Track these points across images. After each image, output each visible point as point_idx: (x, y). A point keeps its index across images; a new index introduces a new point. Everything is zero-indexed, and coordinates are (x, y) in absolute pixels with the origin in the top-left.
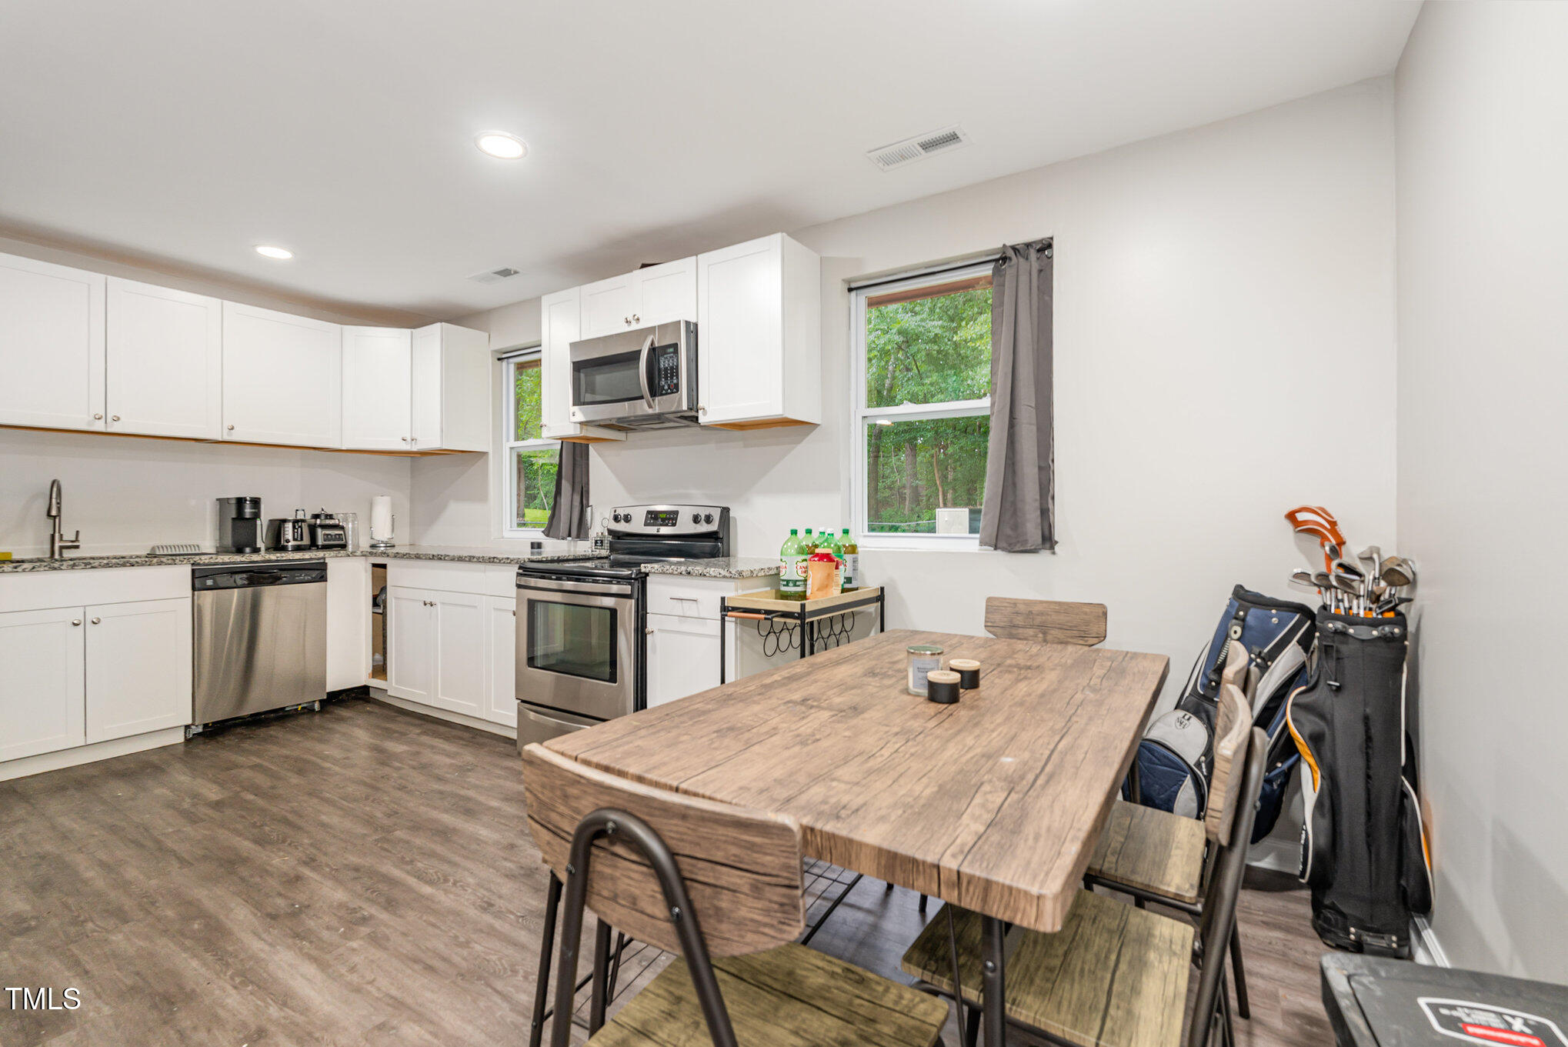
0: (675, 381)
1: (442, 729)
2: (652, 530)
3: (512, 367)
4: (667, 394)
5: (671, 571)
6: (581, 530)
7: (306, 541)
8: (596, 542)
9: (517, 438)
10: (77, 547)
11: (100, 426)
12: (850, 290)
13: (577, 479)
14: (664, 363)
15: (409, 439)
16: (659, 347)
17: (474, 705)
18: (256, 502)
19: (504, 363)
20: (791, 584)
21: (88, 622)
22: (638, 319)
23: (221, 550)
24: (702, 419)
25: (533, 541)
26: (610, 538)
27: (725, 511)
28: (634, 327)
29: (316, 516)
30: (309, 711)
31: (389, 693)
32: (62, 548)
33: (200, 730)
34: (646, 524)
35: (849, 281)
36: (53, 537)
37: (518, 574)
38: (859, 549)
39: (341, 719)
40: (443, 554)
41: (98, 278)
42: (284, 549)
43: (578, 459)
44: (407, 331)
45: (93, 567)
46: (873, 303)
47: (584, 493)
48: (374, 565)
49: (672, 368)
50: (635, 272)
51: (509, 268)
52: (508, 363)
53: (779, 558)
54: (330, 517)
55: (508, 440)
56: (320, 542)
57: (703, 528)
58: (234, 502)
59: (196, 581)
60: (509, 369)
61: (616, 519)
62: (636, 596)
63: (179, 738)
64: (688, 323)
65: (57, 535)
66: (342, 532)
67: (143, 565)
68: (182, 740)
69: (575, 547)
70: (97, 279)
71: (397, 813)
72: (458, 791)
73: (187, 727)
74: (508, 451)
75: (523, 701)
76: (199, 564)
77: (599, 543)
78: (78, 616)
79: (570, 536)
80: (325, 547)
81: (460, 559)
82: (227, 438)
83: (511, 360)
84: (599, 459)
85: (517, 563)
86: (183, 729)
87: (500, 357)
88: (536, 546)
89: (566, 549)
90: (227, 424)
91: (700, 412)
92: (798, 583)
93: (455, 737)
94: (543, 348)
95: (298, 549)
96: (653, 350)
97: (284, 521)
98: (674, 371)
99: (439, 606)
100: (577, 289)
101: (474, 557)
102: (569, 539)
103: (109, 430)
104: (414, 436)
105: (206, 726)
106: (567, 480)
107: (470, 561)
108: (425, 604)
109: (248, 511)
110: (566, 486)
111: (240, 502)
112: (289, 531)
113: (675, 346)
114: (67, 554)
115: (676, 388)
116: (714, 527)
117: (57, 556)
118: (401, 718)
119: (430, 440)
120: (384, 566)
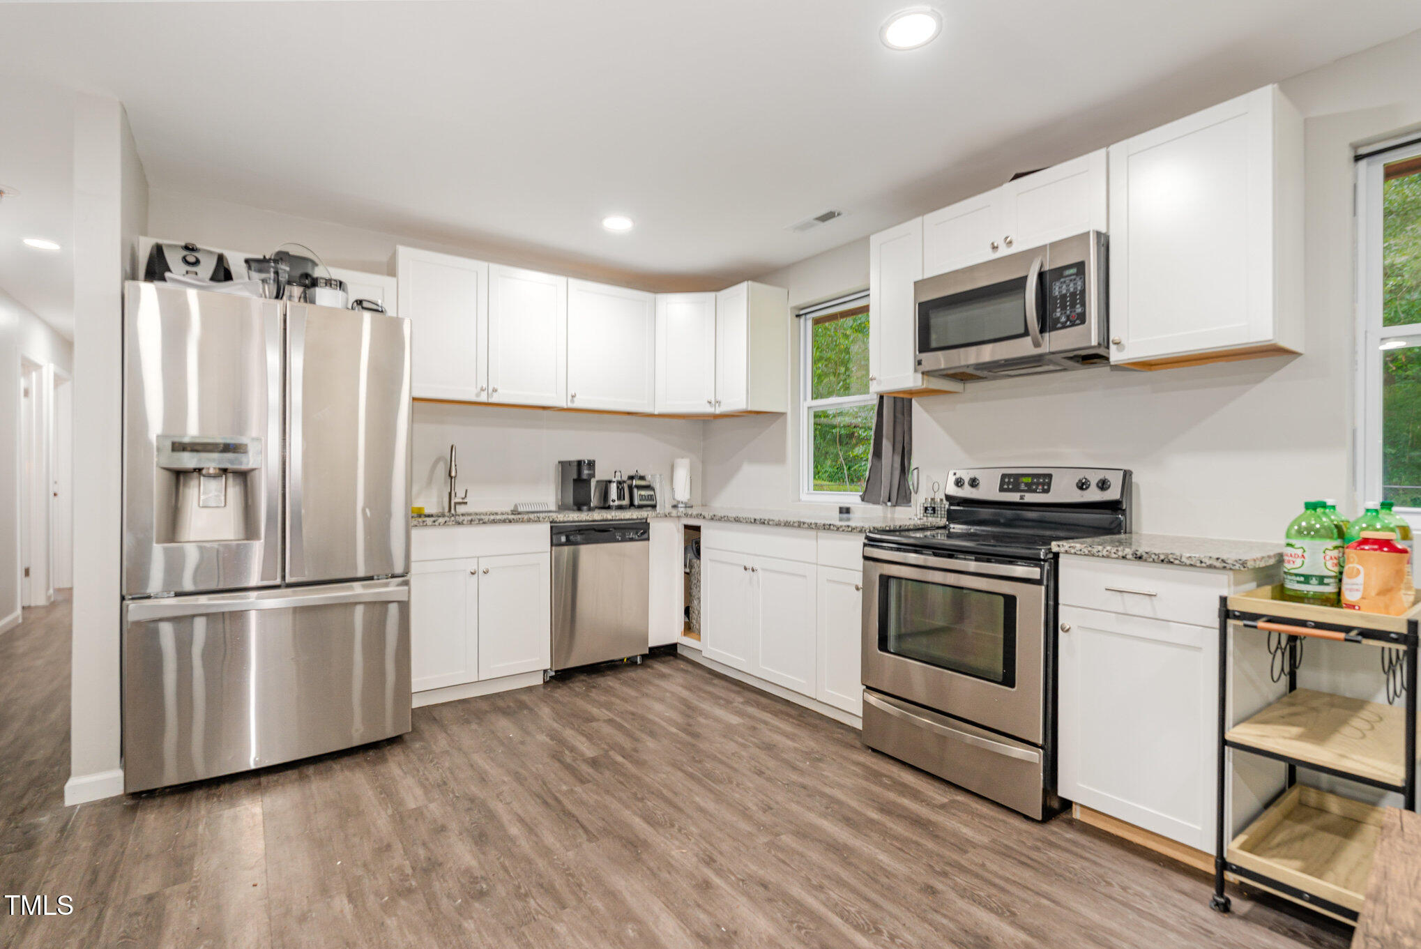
0: (1079, 309)
1: (763, 700)
2: (1014, 497)
3: (810, 323)
4: (1064, 327)
5: (1105, 553)
6: (902, 496)
7: (626, 502)
8: (926, 509)
9: (816, 395)
10: (466, 503)
11: (483, 398)
12: (1358, 158)
13: (899, 438)
14: (1058, 289)
15: (713, 402)
16: (1051, 271)
17: (804, 682)
18: (591, 464)
19: (802, 319)
20: (1314, 581)
21: (481, 572)
22: (1010, 242)
23: (562, 507)
24: (1115, 356)
25: (842, 505)
26: (946, 504)
27: (1127, 475)
28: (1004, 251)
29: (631, 478)
30: (631, 662)
31: (703, 654)
32: (456, 504)
33: (553, 674)
34: (1002, 490)
35: (1355, 147)
36: (450, 494)
37: (865, 545)
38: (1414, 532)
39: (663, 676)
40: (767, 518)
41: (484, 265)
42: (609, 508)
43: (899, 416)
44: (712, 295)
45: (484, 523)
46: (1391, 172)
47: (905, 453)
48: (687, 527)
49: (1073, 294)
50: (1004, 185)
51: (833, 210)
52: (806, 320)
53: (1283, 541)
54: (642, 478)
55: (805, 399)
56: (636, 502)
57: (1093, 495)
58: (576, 464)
59: (554, 537)
60: (807, 325)
61: (959, 483)
62: (1045, 582)
63: (538, 680)
64: (1099, 234)
65: (453, 492)
66: (652, 493)
67: (517, 522)
68: (542, 683)
69: (893, 513)
70: (481, 266)
71: (771, 809)
72: (819, 787)
73: (545, 671)
74: (806, 409)
75: (868, 687)
76: (556, 522)
77: (931, 509)
78: (473, 568)
79: (889, 500)
80: (640, 507)
81: (787, 524)
82: (570, 405)
83: (808, 316)
84: (926, 415)
85: (861, 531)
86: (542, 672)
87: (797, 313)
88: (844, 511)
89: (882, 515)
90: (571, 392)
91: (1112, 347)
92: (1326, 581)
93: (782, 712)
94: (872, 292)
95: (620, 508)
96: (1041, 275)
97: (610, 482)
98: (1079, 297)
99: (760, 571)
100: (919, 219)
101: (804, 523)
102: (889, 504)
103: (491, 400)
104: (719, 398)
105: (556, 672)
106: (887, 438)
107: (799, 526)
108: (746, 569)
109: (586, 472)
110: (886, 445)
111: (579, 463)
112: (613, 493)
113: (1081, 267)
114: (461, 509)
115: (1082, 318)
116: (1113, 494)
117: (453, 511)
118: (716, 681)
119: (736, 401)
120: (698, 529)
